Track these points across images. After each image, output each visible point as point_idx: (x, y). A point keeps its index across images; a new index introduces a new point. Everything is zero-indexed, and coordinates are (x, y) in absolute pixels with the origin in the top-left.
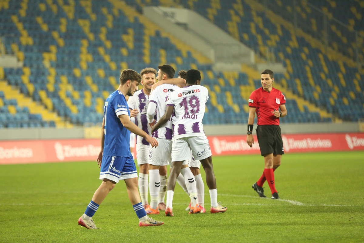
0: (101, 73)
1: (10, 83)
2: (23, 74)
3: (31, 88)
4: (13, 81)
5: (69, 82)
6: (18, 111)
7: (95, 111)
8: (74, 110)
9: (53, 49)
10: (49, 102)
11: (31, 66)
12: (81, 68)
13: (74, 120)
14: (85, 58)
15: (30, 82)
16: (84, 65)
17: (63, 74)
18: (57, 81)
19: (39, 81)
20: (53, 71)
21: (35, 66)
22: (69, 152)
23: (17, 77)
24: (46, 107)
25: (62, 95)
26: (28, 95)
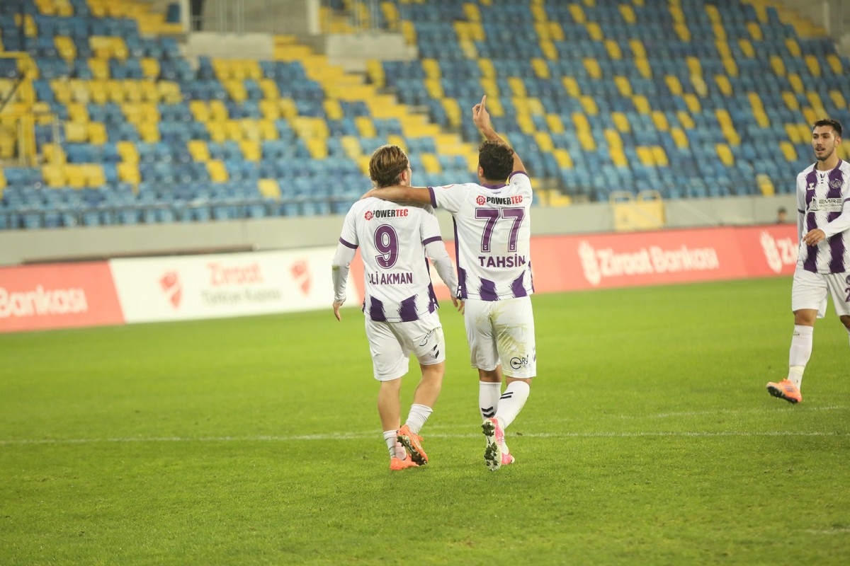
0: (593, 67)
1: (401, 100)
2: (424, 75)
3: (452, 108)
4: (408, 94)
5: (528, 94)
6: (443, 168)
7: (612, 163)
8: (563, 159)
9: (471, 10)
11: (436, 57)
12: (544, 57)
13: (571, 184)
14: (547, 31)
15: (446, 94)
16: (550, 51)
17: (510, 74)
18: (503, 92)
19: (464, 91)
20: (486, 65)
21: (444, 54)
22: (609, 265)
23: (416, 83)
25: (526, 124)
26: (447, 126)
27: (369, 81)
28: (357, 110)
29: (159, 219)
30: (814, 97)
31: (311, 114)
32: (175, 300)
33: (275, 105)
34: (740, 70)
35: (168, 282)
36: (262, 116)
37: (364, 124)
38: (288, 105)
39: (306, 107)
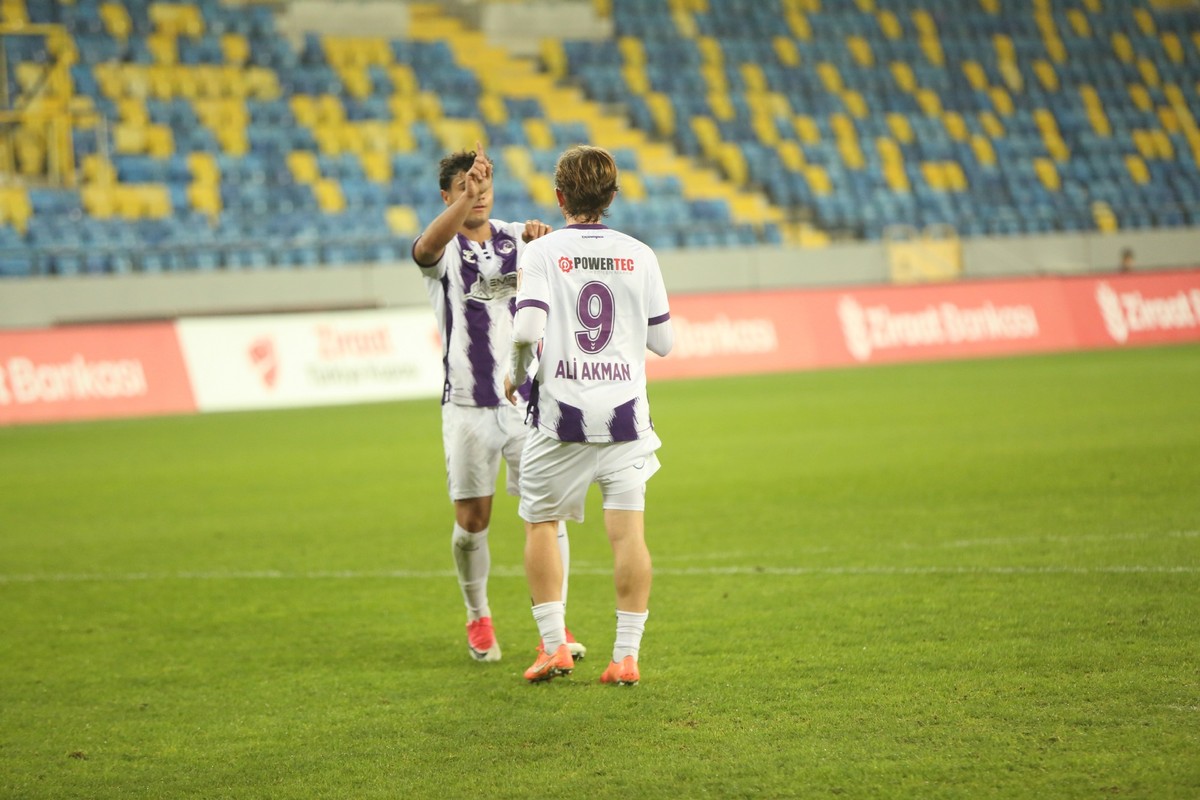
0: (860, 49)
1: (589, 95)
2: (622, 61)
3: (661, 108)
4: (599, 88)
5: (769, 87)
6: (649, 192)
7: (886, 186)
8: (818, 181)
10: (732, 156)
11: (640, 34)
12: (791, 35)
13: (829, 216)
15: (655, 87)
16: (800, 25)
17: (743, 59)
18: (734, 85)
19: (678, 83)
20: (710, 47)
21: (650, 31)
22: (883, 331)
23: (611, 72)
24: (724, 175)
25: (765, 130)
26: (654, 134)
27: (543, 68)
28: (525, 110)
29: (246, 263)
30: (1174, 93)
31: (461, 115)
32: (270, 377)
33: (411, 102)
34: (1069, 53)
35: (260, 352)
36: (390, 117)
37: (537, 131)
38: (429, 102)
39: (454, 105)
